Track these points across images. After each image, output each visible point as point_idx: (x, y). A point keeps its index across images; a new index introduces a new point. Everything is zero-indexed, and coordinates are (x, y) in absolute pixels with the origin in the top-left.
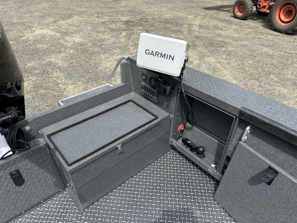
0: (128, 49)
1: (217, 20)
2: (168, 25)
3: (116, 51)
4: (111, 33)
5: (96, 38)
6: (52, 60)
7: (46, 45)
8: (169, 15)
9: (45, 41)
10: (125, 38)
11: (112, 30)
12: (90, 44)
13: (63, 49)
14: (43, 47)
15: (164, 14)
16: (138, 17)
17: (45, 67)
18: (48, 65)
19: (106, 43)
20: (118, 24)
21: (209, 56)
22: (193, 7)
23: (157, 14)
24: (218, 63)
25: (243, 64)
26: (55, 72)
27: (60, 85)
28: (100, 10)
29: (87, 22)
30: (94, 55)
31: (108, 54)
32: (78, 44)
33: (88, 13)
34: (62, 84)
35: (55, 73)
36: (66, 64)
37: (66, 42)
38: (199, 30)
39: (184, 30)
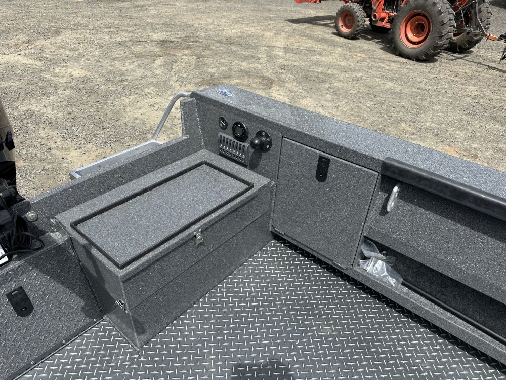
0: (170, 87)
1: (312, 39)
2: (234, 48)
3: (149, 91)
4: (137, 61)
5: (111, 69)
6: (33, 108)
7: (17, 83)
8: (233, 32)
9: (16, 75)
10: (163, 68)
11: (138, 56)
12: (100, 80)
13: (51, 89)
14: (13, 86)
15: (225, 29)
16: (181, 34)
17: (20, 120)
18: (26, 118)
19: (129, 78)
20: (147, 46)
21: (304, 97)
22: (271, 19)
23: (212, 30)
24: (320, 107)
25: (359, 107)
26: (40, 129)
27: (53, 151)
28: (112, 22)
29: (91, 43)
30: (111, 98)
31: (136, 96)
32: (78, 79)
33: (90, 27)
34: (58, 150)
35: (41, 131)
36: (59, 115)
37: (55, 77)
38: (284, 55)
39: (260, 56)
